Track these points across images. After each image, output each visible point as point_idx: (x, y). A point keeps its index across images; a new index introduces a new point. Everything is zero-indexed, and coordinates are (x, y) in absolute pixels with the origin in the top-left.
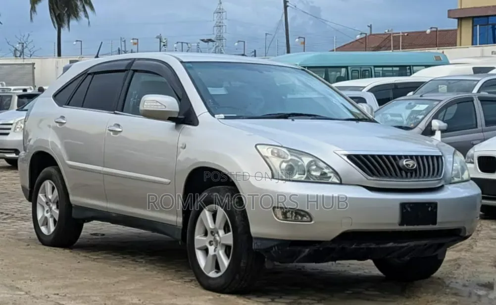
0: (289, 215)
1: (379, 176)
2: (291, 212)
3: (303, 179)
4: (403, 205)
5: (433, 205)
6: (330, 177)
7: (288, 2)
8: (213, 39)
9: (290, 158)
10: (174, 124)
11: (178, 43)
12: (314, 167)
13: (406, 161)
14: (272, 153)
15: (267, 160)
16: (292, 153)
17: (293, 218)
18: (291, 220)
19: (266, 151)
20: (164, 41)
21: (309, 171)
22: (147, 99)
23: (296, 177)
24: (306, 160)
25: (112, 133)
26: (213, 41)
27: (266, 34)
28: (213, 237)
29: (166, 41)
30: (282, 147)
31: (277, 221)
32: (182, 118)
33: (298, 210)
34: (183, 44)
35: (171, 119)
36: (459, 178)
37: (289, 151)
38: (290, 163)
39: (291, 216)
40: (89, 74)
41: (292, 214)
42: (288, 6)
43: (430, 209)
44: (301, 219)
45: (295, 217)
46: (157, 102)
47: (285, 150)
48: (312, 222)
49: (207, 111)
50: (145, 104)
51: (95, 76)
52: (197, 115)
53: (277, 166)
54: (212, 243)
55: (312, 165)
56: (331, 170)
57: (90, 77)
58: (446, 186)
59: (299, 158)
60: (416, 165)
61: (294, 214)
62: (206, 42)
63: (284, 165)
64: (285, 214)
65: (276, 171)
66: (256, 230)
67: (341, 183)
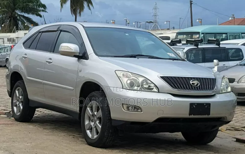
0: (130, 108)
1: (178, 88)
2: (131, 107)
3: (138, 89)
4: (192, 105)
5: (209, 105)
6: (153, 89)
7: (192, 1)
8: (152, 22)
9: (132, 78)
10: (77, 59)
11: (135, 22)
12: (145, 83)
13: (192, 81)
14: (123, 75)
15: (120, 78)
16: (133, 75)
17: (133, 110)
18: (131, 110)
19: (120, 74)
20: (128, 21)
21: (142, 85)
22: (63, 45)
23: (136, 88)
24: (141, 80)
25: (48, 63)
26: (152, 23)
27: (180, 18)
28: (93, 118)
29: (129, 21)
30: (128, 72)
31: (124, 111)
32: (81, 56)
33: (135, 106)
34: (138, 23)
35: (75, 56)
36: (225, 90)
37: (132, 74)
38: (132, 81)
39: (131, 109)
40: (40, 32)
41: (132, 108)
42: (192, 4)
43: (206, 107)
44: (137, 111)
45: (134, 109)
46: (68, 47)
47: (130, 74)
48: (142, 112)
49: (93, 52)
50: (62, 48)
51: (43, 33)
52: (88, 54)
53: (125, 82)
54: (93, 121)
55: (144, 82)
56: (154, 85)
57: (40, 34)
58: (216, 95)
59: (137, 78)
60: (199, 84)
61: (133, 108)
62: (149, 23)
63: (129, 82)
64: (128, 108)
65: (124, 84)
66: (114, 115)
67: (159, 92)
